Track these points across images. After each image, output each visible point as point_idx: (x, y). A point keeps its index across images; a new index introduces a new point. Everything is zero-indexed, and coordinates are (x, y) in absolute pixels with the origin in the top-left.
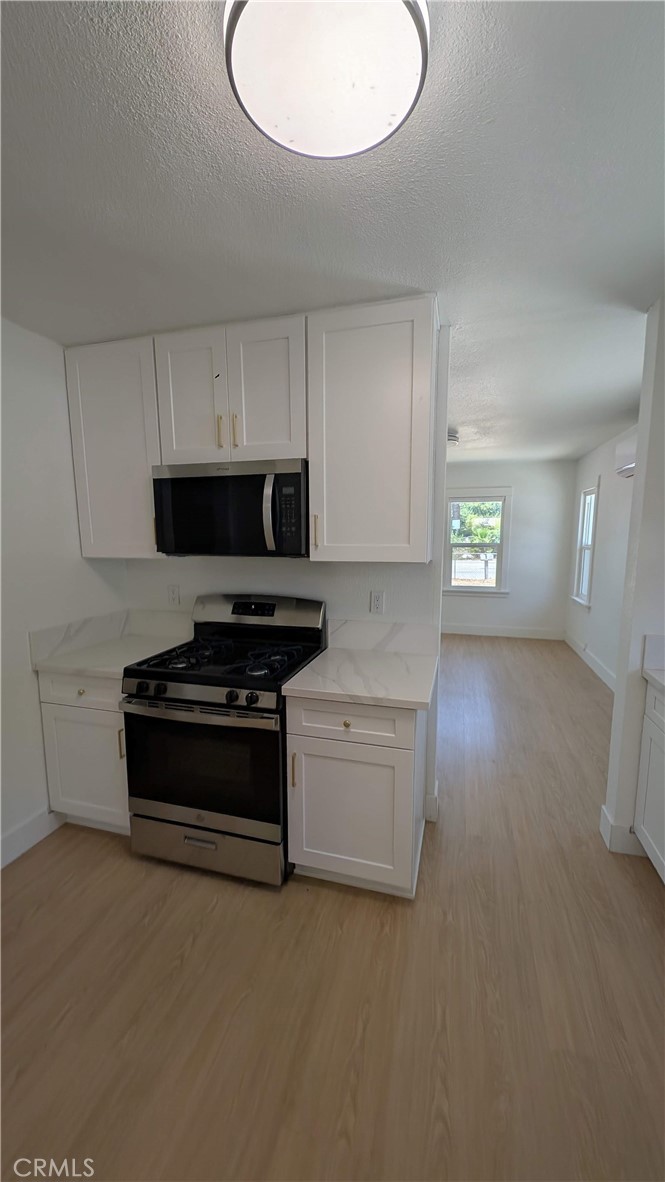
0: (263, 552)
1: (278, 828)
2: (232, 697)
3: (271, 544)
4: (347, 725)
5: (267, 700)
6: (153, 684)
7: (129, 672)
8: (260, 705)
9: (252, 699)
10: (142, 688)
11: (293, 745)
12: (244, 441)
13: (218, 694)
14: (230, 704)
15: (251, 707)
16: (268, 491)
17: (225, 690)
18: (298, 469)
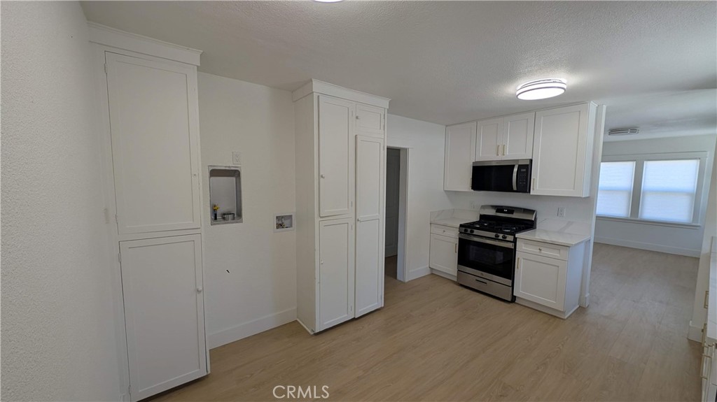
0: (511, 190)
1: (511, 281)
2: (497, 236)
3: (515, 188)
4: (540, 250)
5: (510, 238)
6: (469, 230)
7: (461, 226)
8: (507, 239)
9: (504, 237)
10: (466, 231)
11: (518, 255)
12: (507, 153)
13: (492, 235)
14: (496, 238)
15: (504, 240)
16: (515, 170)
17: (495, 234)
18: (528, 163)
